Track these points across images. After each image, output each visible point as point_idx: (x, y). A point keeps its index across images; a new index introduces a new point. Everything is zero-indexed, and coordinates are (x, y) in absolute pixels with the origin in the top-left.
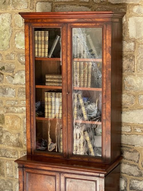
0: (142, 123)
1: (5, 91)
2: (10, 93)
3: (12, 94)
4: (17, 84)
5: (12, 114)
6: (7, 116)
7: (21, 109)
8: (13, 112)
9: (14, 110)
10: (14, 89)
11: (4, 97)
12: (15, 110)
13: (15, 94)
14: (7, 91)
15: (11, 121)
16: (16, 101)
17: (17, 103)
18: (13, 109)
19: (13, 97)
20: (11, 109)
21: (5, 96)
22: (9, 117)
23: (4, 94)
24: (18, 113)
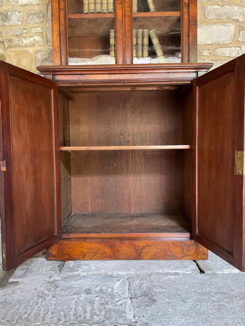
0: (210, 43)
1: (6, 17)
2: (14, 19)
3: (18, 20)
4: (25, 5)
5: (17, 49)
6: (9, 53)
7: (32, 39)
8: (19, 46)
9: (21, 42)
10: (20, 12)
11: (5, 26)
12: (23, 42)
13: (22, 19)
14: (10, 16)
15: (16, 59)
16: (24, 29)
17: (25, 31)
18: (19, 41)
19: (19, 23)
20: (16, 41)
21: (6, 23)
22: (13, 54)
23: (4, 21)
24: (26, 46)
